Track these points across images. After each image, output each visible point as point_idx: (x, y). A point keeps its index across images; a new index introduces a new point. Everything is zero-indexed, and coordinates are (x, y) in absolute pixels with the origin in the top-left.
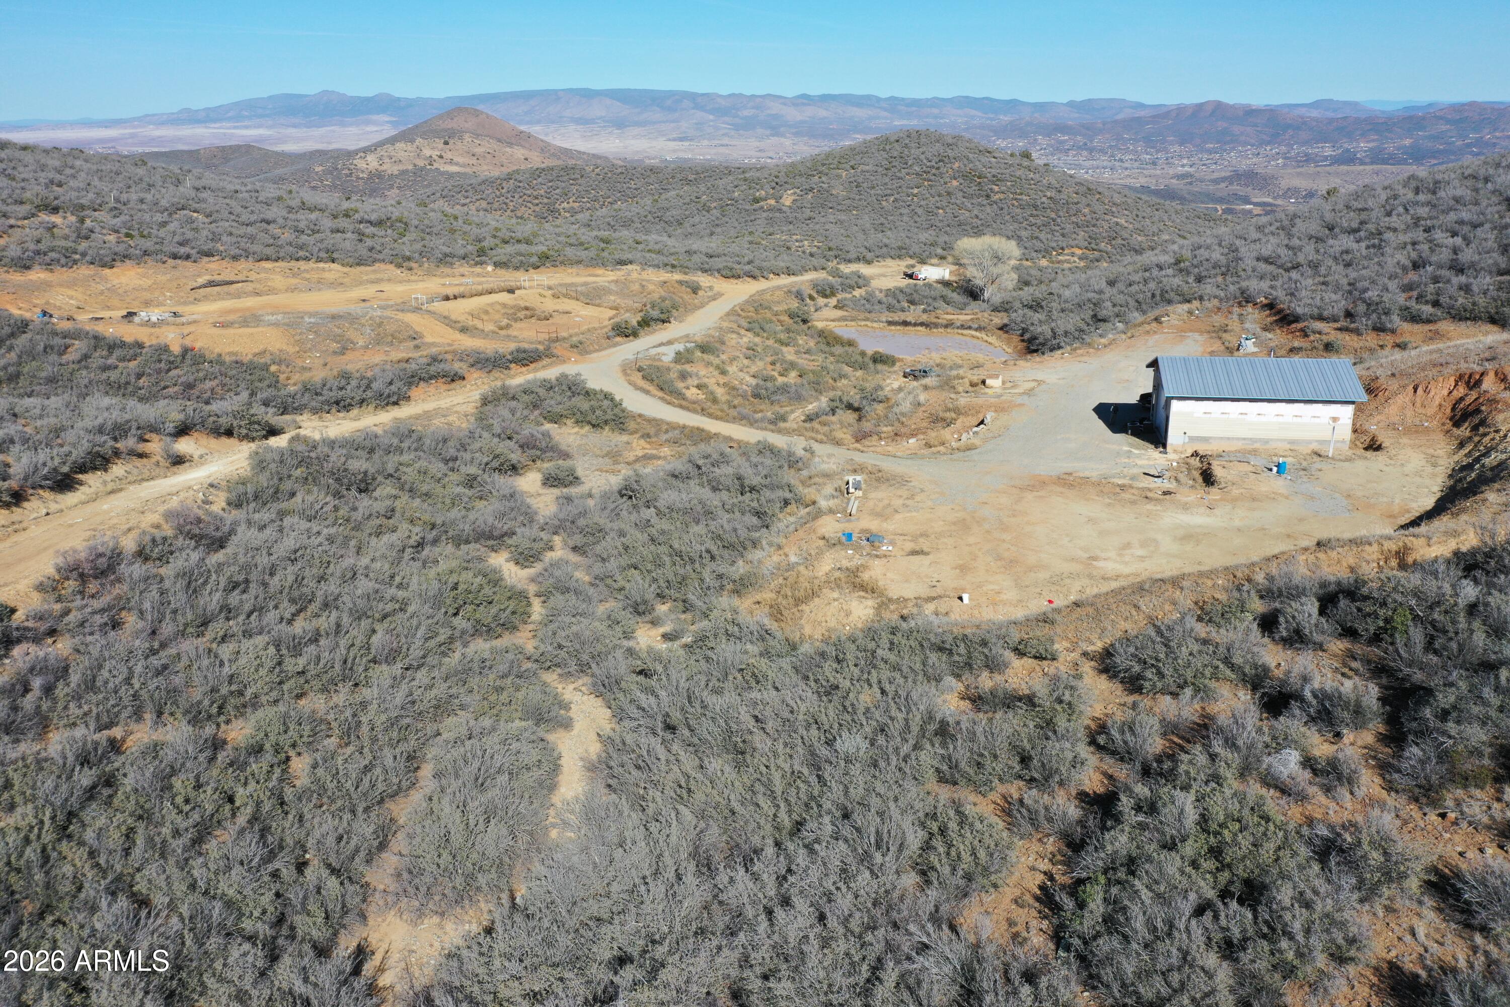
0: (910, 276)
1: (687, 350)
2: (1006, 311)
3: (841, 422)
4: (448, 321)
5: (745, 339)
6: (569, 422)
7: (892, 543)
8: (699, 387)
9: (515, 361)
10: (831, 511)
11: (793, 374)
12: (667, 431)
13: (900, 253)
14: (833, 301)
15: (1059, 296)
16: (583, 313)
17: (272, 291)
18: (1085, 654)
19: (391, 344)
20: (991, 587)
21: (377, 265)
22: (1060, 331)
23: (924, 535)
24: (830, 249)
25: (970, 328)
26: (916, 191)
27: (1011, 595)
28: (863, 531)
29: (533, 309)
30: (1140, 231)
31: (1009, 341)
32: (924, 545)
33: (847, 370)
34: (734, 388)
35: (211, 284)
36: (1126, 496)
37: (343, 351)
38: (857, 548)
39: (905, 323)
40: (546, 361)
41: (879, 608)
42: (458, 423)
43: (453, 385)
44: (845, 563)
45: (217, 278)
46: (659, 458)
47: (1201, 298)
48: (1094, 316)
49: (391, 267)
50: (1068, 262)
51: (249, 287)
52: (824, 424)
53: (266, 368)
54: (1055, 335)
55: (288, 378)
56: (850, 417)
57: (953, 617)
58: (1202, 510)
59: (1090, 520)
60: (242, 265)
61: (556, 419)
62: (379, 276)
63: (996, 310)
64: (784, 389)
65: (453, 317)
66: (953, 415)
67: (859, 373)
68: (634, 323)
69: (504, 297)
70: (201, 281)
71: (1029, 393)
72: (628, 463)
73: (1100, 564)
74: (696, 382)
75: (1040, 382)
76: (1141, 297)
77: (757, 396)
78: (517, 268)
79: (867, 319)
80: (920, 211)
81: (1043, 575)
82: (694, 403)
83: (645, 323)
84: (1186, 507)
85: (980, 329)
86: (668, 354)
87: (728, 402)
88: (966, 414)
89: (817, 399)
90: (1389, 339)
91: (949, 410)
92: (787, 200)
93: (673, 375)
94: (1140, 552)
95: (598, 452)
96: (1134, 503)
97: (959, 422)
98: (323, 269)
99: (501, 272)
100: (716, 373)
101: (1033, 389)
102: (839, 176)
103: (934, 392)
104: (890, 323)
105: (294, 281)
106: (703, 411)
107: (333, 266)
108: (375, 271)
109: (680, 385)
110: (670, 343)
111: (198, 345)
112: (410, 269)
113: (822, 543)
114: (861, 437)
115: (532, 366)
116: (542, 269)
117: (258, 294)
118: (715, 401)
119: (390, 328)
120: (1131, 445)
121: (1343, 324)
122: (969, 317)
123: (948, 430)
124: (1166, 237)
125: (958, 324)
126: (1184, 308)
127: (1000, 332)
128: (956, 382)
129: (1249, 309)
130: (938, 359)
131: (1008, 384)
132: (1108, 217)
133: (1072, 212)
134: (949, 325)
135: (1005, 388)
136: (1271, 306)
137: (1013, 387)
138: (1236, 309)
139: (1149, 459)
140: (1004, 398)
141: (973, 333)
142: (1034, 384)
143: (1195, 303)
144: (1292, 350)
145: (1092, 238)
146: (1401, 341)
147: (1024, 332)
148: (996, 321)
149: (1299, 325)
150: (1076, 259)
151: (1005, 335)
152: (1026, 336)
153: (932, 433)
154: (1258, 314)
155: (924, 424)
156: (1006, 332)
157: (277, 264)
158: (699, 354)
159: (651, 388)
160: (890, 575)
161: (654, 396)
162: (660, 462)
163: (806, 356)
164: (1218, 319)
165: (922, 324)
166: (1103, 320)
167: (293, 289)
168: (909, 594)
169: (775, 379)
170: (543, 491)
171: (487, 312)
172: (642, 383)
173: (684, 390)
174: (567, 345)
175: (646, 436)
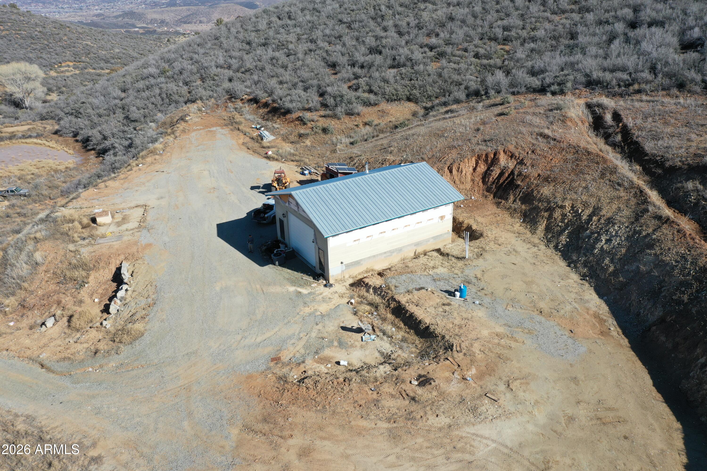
2: (52, 118)
15: (90, 104)
22: (108, 133)
25: (30, 137)
30: (102, 48)
31: (67, 145)
47: (200, 99)
48: (127, 118)
50: (68, 71)
54: (105, 138)
58: (489, 406)
63: (43, 118)
66: (84, 273)
71: (144, 225)
75: (145, 208)
76: (153, 100)
85: (38, 136)
88: (95, 268)
90: (359, 120)
91: (75, 267)
97: (91, 279)
101: (143, 219)
103: (48, 244)
121: (322, 113)
122: (26, 128)
123: (84, 293)
124: (117, 50)
125: (20, 135)
126: (193, 107)
127: (56, 136)
128: (66, 227)
129: (239, 104)
130: (18, 173)
131: (118, 217)
132: (80, 41)
133: (57, 40)
134: (12, 137)
135: (119, 224)
136: (255, 100)
137: (125, 220)
138: (230, 104)
139: (324, 300)
140: (125, 238)
141: (35, 140)
142: (140, 211)
143: (199, 102)
144: (300, 136)
145: (75, 55)
146: (366, 120)
147: (75, 135)
148: (49, 127)
149: (294, 116)
150: (71, 69)
151: (61, 139)
152: (79, 138)
153: (67, 300)
154: (247, 108)
155: (52, 287)
156: (61, 136)
164: (223, 113)
166: (136, 121)
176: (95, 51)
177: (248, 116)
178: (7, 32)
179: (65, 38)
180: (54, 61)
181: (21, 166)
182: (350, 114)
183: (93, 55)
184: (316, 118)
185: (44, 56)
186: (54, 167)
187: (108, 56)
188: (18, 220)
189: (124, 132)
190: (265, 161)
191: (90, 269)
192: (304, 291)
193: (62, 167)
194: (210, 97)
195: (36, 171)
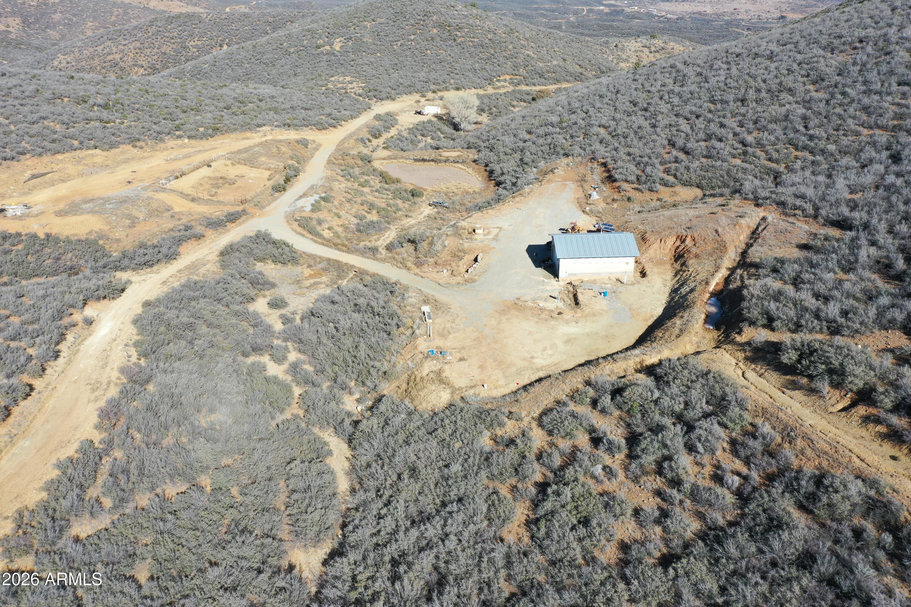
0: (419, 113)
1: (316, 202)
2: (475, 148)
3: (407, 252)
4: (183, 195)
5: (343, 185)
6: (269, 262)
7: (451, 354)
8: (329, 229)
9: (228, 220)
10: (422, 335)
11: (374, 212)
12: (320, 263)
13: (410, 89)
14: (381, 140)
15: (503, 141)
16: (252, 175)
17: (70, 177)
18: (533, 418)
19: (157, 216)
20: (494, 377)
21: (121, 146)
22: (505, 171)
23: (463, 348)
24: (370, 91)
25: (458, 162)
26: (412, 37)
27: (502, 382)
28: (437, 348)
29: (225, 179)
30: (541, 59)
31: (479, 173)
32: (464, 354)
33: (399, 202)
34: (347, 228)
35: (34, 177)
36: (543, 316)
37: (132, 226)
38: (437, 359)
39: (424, 160)
40: (244, 218)
41: (452, 393)
42: (212, 269)
43: (200, 241)
44: (434, 369)
45: (36, 172)
46: (321, 283)
47: (573, 155)
48: (521, 160)
49: (129, 147)
50: (503, 87)
51: (56, 176)
52: (398, 254)
53: (95, 242)
55: (111, 248)
56: (410, 247)
57: (482, 395)
58: (574, 324)
59: (530, 333)
60: (46, 159)
61: (262, 260)
62: (126, 156)
63: (469, 147)
64: (372, 224)
65: (185, 192)
66: (463, 255)
67: (406, 205)
68: (283, 182)
69: (208, 171)
70: (28, 174)
71: (496, 238)
72: (307, 288)
73: (534, 361)
74: (327, 226)
75: (500, 229)
76: (544, 148)
77: (359, 231)
78: (202, 138)
79: (402, 157)
80: (416, 52)
81: (514, 369)
82: (329, 241)
83: (287, 180)
84: (567, 322)
85: (463, 162)
87: (346, 237)
88: (468, 253)
89: (389, 228)
90: (655, 196)
91: (460, 251)
92: (337, 47)
93: (314, 222)
94: (550, 352)
95: (290, 281)
96: (546, 320)
97: (465, 258)
98: (93, 155)
99: (193, 142)
100: (336, 218)
101: (497, 235)
102: (366, 27)
103: (452, 238)
104: (416, 160)
105: (80, 168)
106: (336, 246)
107: (98, 151)
108: (122, 152)
109: (319, 229)
110: (304, 195)
111: (53, 232)
112: (141, 148)
113: (421, 356)
114: (419, 264)
115: (237, 222)
116: (216, 137)
117: (63, 181)
118: (339, 237)
119: (154, 205)
120: (545, 277)
121: (636, 186)
122: (456, 154)
123: (461, 263)
124: (555, 63)
125: (452, 159)
126: (565, 160)
127: (473, 164)
128: (461, 231)
129: (595, 165)
130: (445, 190)
131: (486, 231)
132: (523, 51)
133: (503, 49)
134: (447, 161)
135: (485, 235)
136: (604, 165)
137: (489, 233)
138: (589, 164)
139: (552, 285)
140: (485, 243)
141: (460, 165)
142: (498, 230)
143: (570, 157)
144: (613, 200)
145: (515, 66)
146: (660, 197)
147: (487, 165)
148: (471, 156)
149: (617, 184)
150: (507, 84)
151: (477, 167)
152: (488, 169)
153: (454, 264)
154: (599, 170)
155: (449, 258)
156: (477, 164)
157: (65, 155)
158: (323, 203)
159: (305, 233)
160: (453, 374)
161: (307, 238)
162: (323, 286)
163: (377, 194)
164: (582, 170)
165: (433, 160)
166: (526, 164)
167: (81, 175)
168: (463, 385)
169: (365, 217)
170: (271, 311)
171: (201, 185)
172: (299, 229)
173: (322, 232)
174: (252, 205)
175: (309, 266)
176: (534, 63)
177: (594, 177)
178: (463, 39)
179: (510, 47)
180: (494, 74)
181: (448, 185)
182: (651, 190)
183: (530, 68)
184: (628, 189)
185: (488, 67)
186: (467, 189)
187: (544, 70)
188: (440, 222)
189: (515, 171)
190: (581, 213)
191: (465, 253)
192: (546, 280)
193: (471, 191)
194: (580, 155)
195: (455, 190)
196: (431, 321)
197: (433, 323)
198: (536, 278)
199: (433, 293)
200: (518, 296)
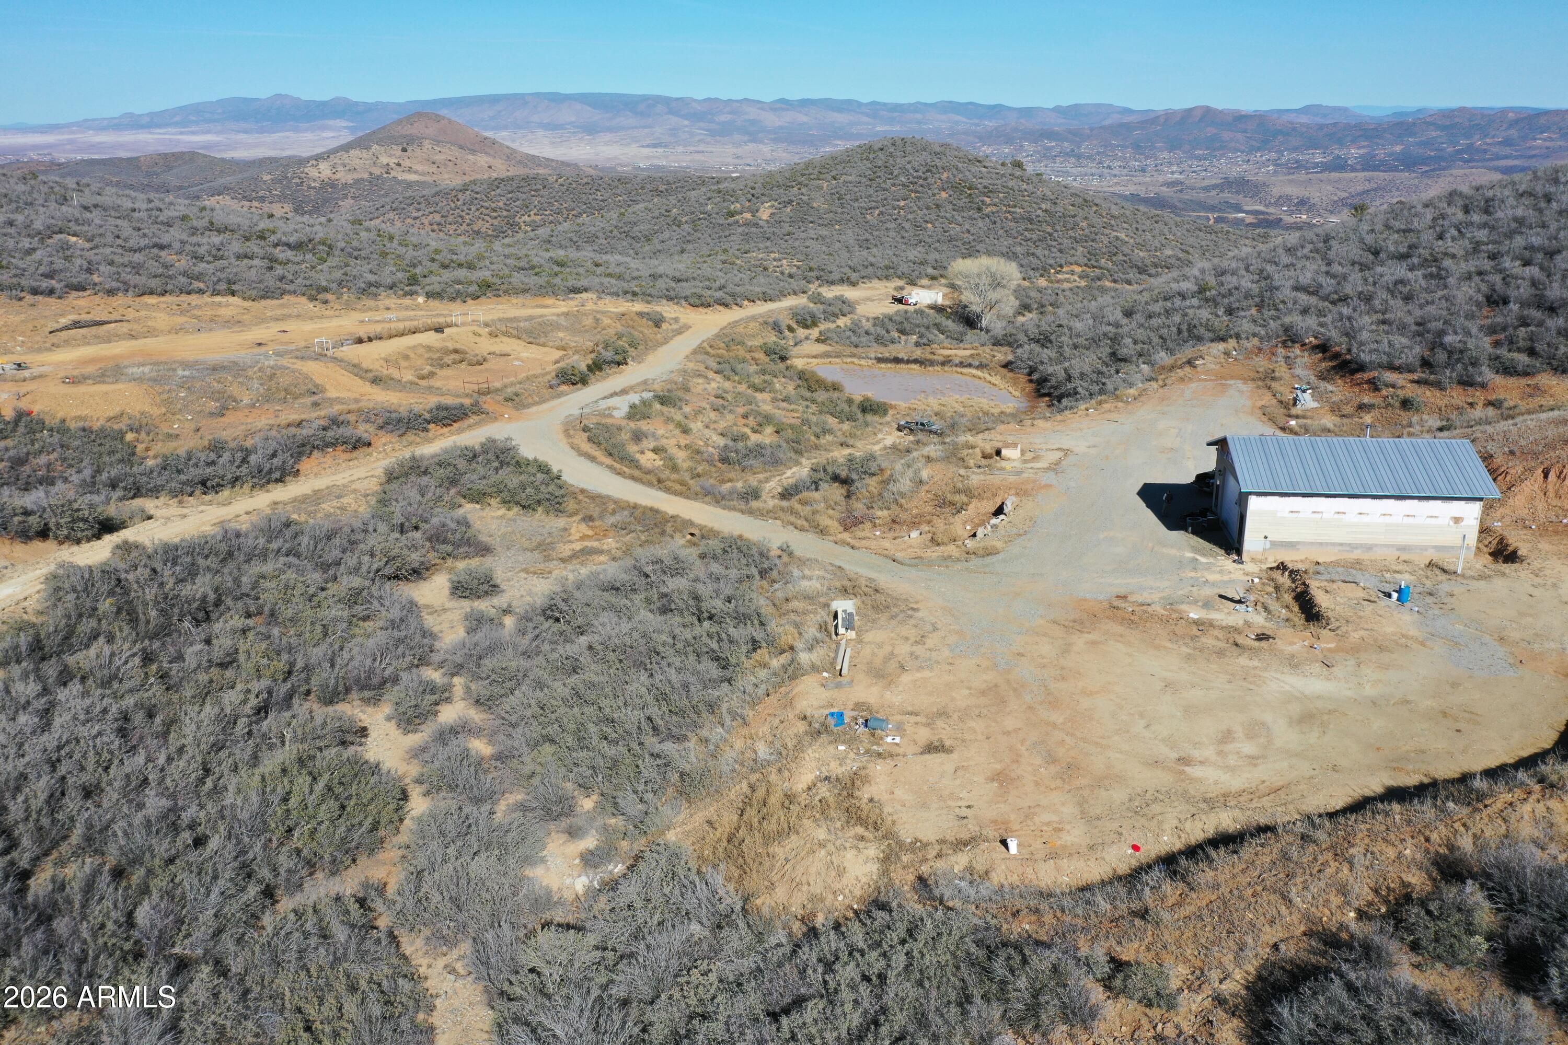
0: (900, 301)
1: (644, 403)
2: (1009, 344)
3: (826, 500)
4: (357, 370)
5: (714, 385)
6: (494, 502)
7: (900, 729)
8: (655, 451)
9: (435, 420)
10: (815, 669)
11: (769, 430)
12: (614, 512)
13: (887, 272)
14: (814, 333)
15: (1070, 329)
16: (524, 355)
17: (151, 333)
19: (285, 400)
20: (1046, 817)
21: (286, 297)
22: (1075, 373)
23: (943, 714)
24: (811, 269)
25: (970, 365)
26: (902, 203)
27: (1075, 836)
28: (858, 706)
29: (465, 353)
30: (1142, 246)
31: (1015, 383)
32: (944, 732)
33: (832, 421)
34: (698, 452)
35: (76, 325)
36: (1208, 641)
37: (221, 413)
38: (851, 741)
39: (897, 360)
40: (473, 419)
41: (887, 860)
42: (354, 506)
43: (355, 454)
44: (836, 769)
45: (85, 317)
46: (601, 552)
47: (1238, 336)
48: (1113, 354)
49: (303, 300)
50: (1068, 280)
51: (124, 328)
52: (803, 503)
53: (121, 435)
54: (1069, 378)
55: (147, 449)
56: (836, 492)
57: (997, 878)
58: (1317, 668)
59: (1168, 685)
60: (119, 300)
61: (478, 497)
62: (285, 311)
63: (997, 343)
64: (758, 451)
65: (365, 365)
66: (965, 499)
67: (846, 426)
68: (583, 367)
69: (430, 338)
70: (64, 321)
71: (1055, 468)
72: (563, 560)
73: (1195, 771)
74: (651, 446)
75: (1067, 452)
76: (1164, 332)
77: (725, 460)
78: (453, 299)
79: (853, 355)
80: (907, 225)
81: (1118, 795)
82: (649, 472)
83: (597, 367)
84: (1293, 663)
85: (981, 366)
86: (621, 406)
87: (691, 470)
88: (980, 497)
89: (798, 463)
90: (1479, 396)
91: (959, 492)
92: (764, 214)
93: (625, 436)
94: (1248, 748)
95: (526, 544)
96: (1220, 653)
97: (971, 507)
98: (220, 304)
99: (434, 303)
100: (677, 432)
101: (1058, 463)
102: (820, 188)
103: (939, 466)
104: (880, 360)
105: (181, 320)
106: (660, 484)
107: (232, 299)
108: (282, 306)
109: (632, 449)
110: (624, 392)
111: (36, 409)
112: (326, 302)
113: (801, 727)
114: (850, 523)
115: (456, 425)
116: (483, 299)
117: (133, 337)
118: (675, 468)
119: (284, 381)
121: (1417, 376)
122: (968, 353)
123: (958, 519)
124: (1169, 252)
125: (958, 361)
126: (1219, 348)
127: (1004, 371)
128: (965, 452)
129: (1297, 351)
130: (936, 408)
131: (1029, 456)
132: (1107, 231)
133: (1069, 226)
134: (946, 362)
135: (1025, 461)
136: (1323, 348)
137: (1035, 459)
138: (1281, 350)
139: (1221, 572)
140: (1025, 475)
141: (974, 371)
142: (1059, 454)
143: (1231, 342)
144: (1361, 407)
145: (1092, 254)
147: (1032, 372)
148: (999, 357)
149: (1366, 375)
150: (1076, 277)
151: (1010, 375)
152: (1035, 376)
153: (939, 521)
154: (1308, 358)
155: (929, 508)
156: (1011, 370)
157: (162, 299)
158: (658, 406)
159: (598, 454)
160: (899, 793)
161: (601, 464)
162: (603, 558)
163: (784, 405)
164: (1261, 363)
165: (916, 361)
166: (1124, 360)
167: (178, 330)
168: (929, 834)
169: (748, 438)
170: (450, 604)
171: (407, 357)
172: (587, 447)
173: (638, 456)
174: (501, 398)
175: (588, 519)
176: (1127, 251)
177: (1298, 371)
178: (994, 209)
179: (1084, 224)
180: (1052, 262)
181: (944, 400)
183: (1120, 257)
185: (1039, 252)
186: (986, 408)
187: (1148, 262)
189: (1099, 373)
191: (973, 497)
192: (1203, 560)
193: (996, 411)
195: (961, 409)
196: (852, 634)
197: (859, 640)
198: (1173, 552)
199: (873, 575)
200: (1122, 592)
